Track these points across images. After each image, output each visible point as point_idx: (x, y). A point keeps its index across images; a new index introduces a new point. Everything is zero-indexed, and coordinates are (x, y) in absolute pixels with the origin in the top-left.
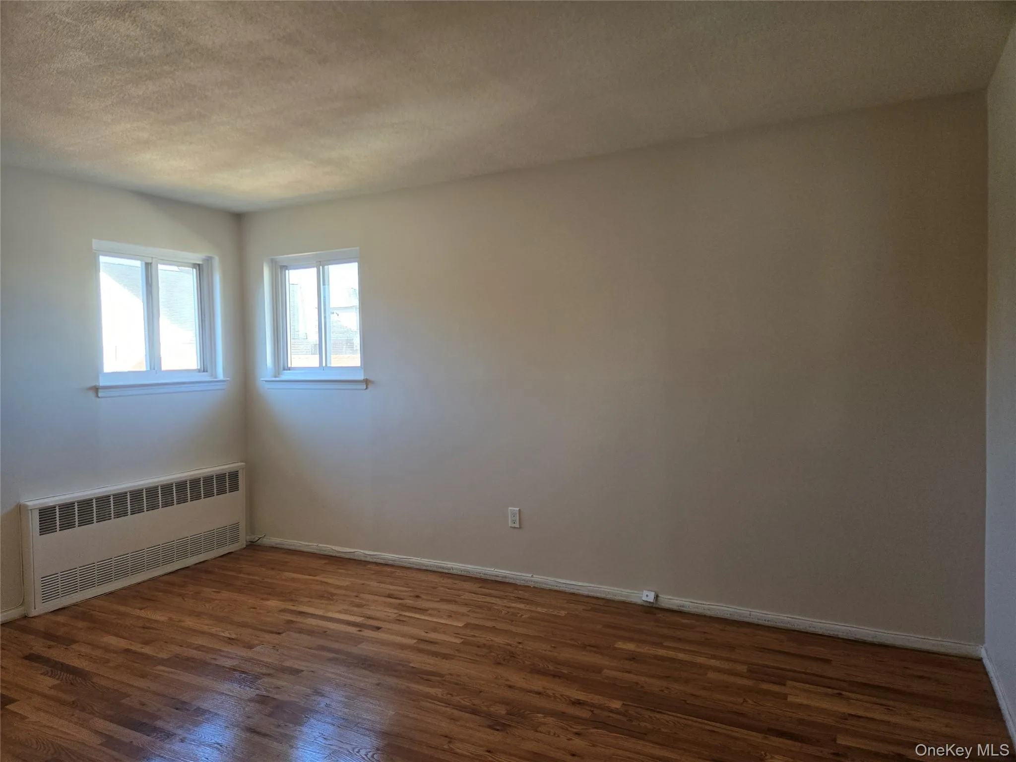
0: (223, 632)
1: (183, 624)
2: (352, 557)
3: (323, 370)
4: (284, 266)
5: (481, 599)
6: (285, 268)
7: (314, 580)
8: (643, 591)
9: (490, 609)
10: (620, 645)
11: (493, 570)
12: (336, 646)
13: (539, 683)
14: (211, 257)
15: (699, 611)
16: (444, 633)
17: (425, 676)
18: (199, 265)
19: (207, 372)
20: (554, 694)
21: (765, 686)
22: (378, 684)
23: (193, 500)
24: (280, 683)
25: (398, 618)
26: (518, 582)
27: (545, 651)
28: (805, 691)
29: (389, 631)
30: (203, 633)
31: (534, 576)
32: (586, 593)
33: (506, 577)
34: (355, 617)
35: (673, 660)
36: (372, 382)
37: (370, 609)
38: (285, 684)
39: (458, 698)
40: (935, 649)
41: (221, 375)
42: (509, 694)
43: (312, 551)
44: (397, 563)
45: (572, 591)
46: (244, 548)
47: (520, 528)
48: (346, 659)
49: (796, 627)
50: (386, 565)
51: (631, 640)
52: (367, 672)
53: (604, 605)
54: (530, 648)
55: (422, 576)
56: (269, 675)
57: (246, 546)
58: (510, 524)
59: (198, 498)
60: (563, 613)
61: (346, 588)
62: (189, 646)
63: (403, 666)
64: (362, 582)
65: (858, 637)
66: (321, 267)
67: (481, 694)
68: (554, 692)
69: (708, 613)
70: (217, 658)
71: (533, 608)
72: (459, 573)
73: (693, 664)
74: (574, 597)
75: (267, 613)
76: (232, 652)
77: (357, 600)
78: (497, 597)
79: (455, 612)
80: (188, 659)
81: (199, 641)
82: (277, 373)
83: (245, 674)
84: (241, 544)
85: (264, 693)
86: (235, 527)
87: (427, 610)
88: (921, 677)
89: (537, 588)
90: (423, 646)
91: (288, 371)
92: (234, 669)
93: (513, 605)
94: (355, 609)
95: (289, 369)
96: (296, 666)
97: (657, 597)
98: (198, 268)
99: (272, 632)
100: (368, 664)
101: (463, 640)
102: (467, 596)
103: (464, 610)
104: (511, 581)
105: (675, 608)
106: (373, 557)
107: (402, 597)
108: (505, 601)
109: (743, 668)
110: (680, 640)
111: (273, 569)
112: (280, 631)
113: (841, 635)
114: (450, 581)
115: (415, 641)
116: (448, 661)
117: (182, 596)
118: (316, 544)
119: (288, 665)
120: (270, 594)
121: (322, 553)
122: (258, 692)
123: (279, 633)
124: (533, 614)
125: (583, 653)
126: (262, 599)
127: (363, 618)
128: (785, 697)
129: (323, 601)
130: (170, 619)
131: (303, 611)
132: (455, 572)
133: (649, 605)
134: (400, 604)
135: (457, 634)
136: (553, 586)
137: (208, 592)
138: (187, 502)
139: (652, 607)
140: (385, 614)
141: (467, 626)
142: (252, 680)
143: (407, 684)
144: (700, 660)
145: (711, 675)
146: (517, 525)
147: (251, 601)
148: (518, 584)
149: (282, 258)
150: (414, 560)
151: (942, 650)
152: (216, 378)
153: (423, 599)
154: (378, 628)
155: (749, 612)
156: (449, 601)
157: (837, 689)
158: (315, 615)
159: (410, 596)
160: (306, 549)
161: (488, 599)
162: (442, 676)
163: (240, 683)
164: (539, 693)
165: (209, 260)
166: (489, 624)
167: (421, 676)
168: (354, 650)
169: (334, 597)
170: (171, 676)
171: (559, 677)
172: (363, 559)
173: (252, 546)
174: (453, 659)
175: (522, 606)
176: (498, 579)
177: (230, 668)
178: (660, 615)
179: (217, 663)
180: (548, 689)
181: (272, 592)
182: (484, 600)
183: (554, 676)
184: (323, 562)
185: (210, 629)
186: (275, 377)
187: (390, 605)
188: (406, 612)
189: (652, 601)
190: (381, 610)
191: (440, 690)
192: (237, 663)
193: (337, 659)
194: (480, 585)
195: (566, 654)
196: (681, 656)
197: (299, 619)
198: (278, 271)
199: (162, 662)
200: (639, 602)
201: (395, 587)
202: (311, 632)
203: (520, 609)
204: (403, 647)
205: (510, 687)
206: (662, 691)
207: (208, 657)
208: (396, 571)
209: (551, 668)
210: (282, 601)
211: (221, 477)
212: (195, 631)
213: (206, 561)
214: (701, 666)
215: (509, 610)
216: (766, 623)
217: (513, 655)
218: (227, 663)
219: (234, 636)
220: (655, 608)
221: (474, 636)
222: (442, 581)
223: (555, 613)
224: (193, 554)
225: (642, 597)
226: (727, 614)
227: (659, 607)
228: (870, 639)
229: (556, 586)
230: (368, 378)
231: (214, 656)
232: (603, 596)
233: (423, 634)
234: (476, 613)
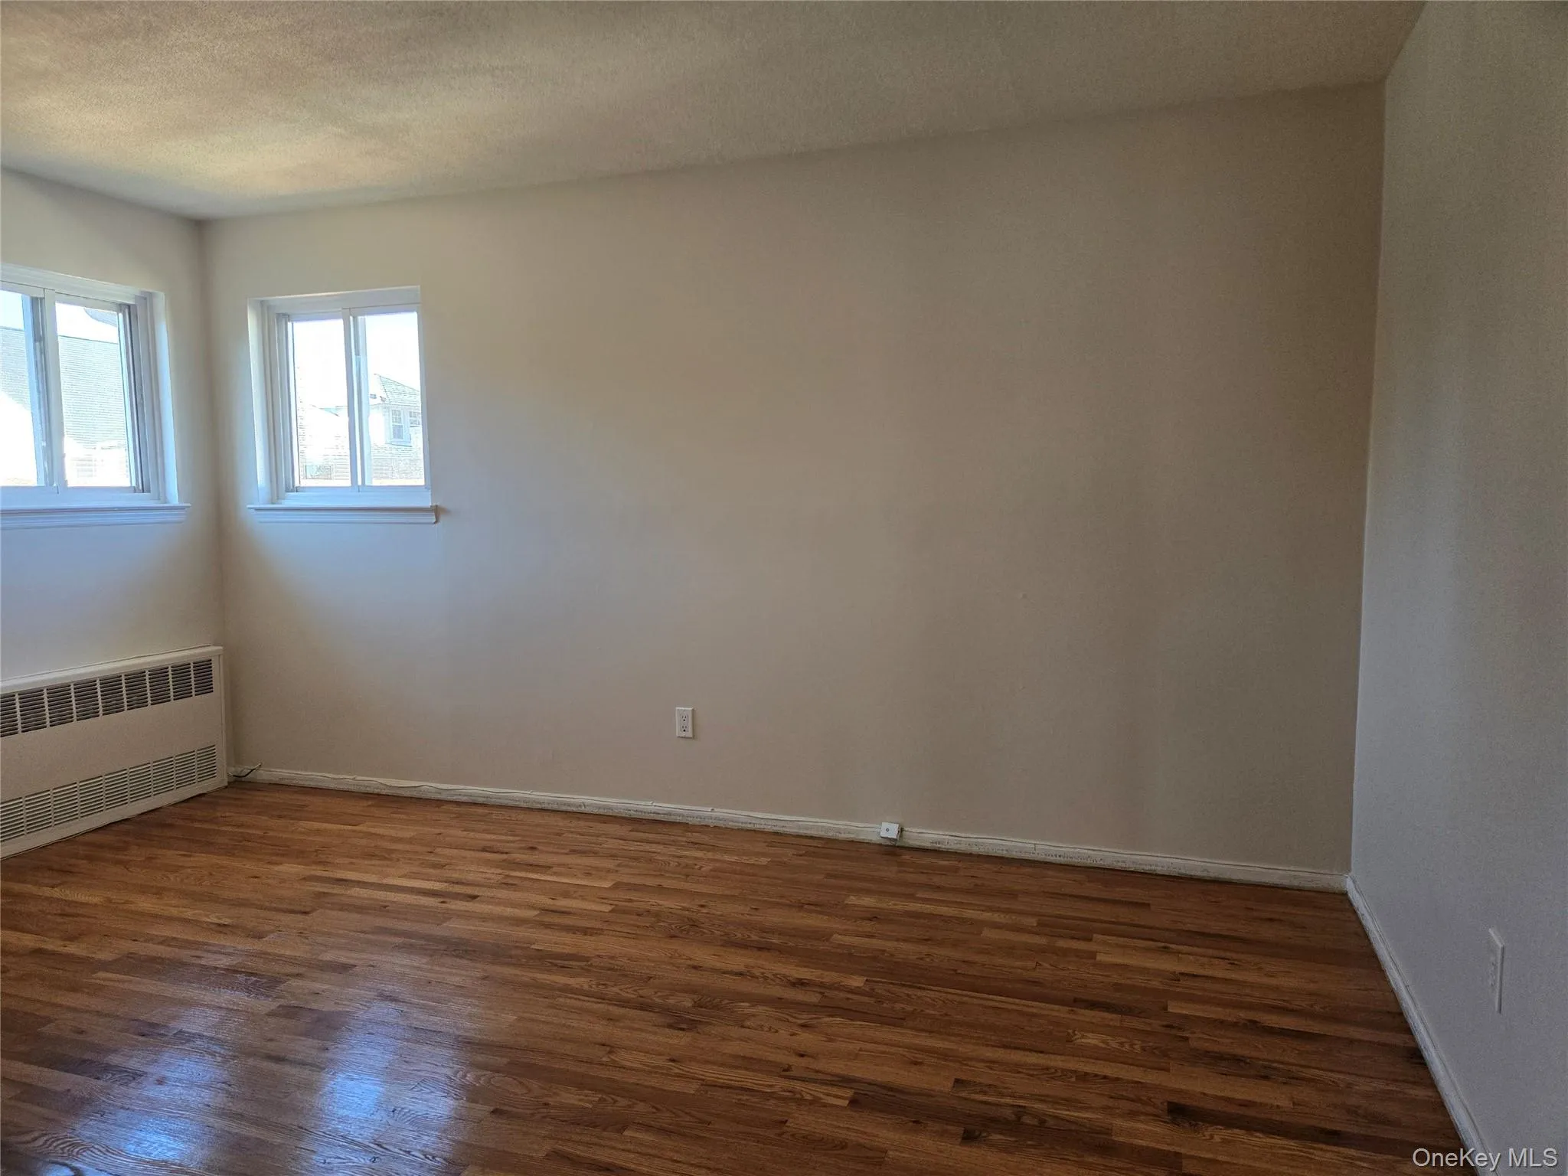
0: (207, 916)
1: (133, 907)
2: (415, 794)
3: (359, 491)
4: (284, 315)
5: (633, 846)
6: (286, 317)
7: (354, 831)
8: (881, 824)
9: (650, 861)
10: (852, 900)
11: (650, 803)
12: (405, 926)
13: (738, 961)
14: (150, 294)
15: (963, 847)
16: (583, 898)
17: (559, 962)
18: (129, 306)
19: (149, 491)
20: (763, 973)
21: (1061, 943)
22: (485, 978)
23: (132, 709)
24: (317, 986)
25: (505, 881)
26: (691, 821)
27: (742, 914)
28: (1118, 946)
29: (491, 900)
30: (170, 919)
31: (716, 810)
32: (794, 831)
33: (669, 814)
34: (433, 882)
35: (931, 916)
36: (445, 511)
37: (456, 870)
38: (326, 987)
39: (616, 989)
40: (1286, 882)
41: (174, 499)
42: (694, 978)
43: (346, 787)
44: (493, 801)
45: (775, 829)
46: (226, 787)
47: (694, 737)
48: (425, 945)
49: (1099, 863)
50: (475, 804)
51: (868, 892)
52: (465, 962)
53: (823, 847)
54: (719, 913)
55: (538, 819)
56: (298, 975)
57: (229, 783)
58: (678, 732)
59: (142, 704)
60: (764, 861)
61: (410, 841)
62: (150, 939)
63: (522, 948)
64: (438, 831)
65: (1183, 871)
66: (351, 318)
67: (652, 980)
68: (762, 971)
69: (975, 850)
70: (202, 955)
71: (718, 856)
72: (596, 811)
73: (962, 921)
74: (777, 838)
75: (280, 883)
76: (228, 944)
77: (432, 858)
78: (659, 843)
79: (597, 869)
80: (153, 960)
81: (167, 931)
82: (275, 495)
83: (255, 977)
84: (220, 779)
85: (293, 1002)
86: (209, 753)
87: (550, 867)
88: (1271, 920)
89: (719, 827)
90: (550, 918)
91: (295, 493)
92: (232, 971)
93: (687, 853)
94: (432, 871)
95: (297, 490)
96: (343, 960)
97: (901, 830)
98: (127, 311)
99: (292, 912)
100: (461, 949)
101: (613, 907)
102: (611, 844)
103: (610, 864)
104: (679, 819)
105: (927, 845)
106: (452, 792)
107: (506, 850)
108: (673, 849)
109: (1032, 921)
110: (939, 888)
111: (280, 817)
112: (308, 910)
113: (1159, 870)
114: (582, 823)
115: (536, 912)
116: (592, 938)
117: (125, 864)
118: (352, 777)
119: (328, 958)
120: (283, 855)
121: (363, 790)
122: (282, 1002)
123: (306, 913)
124: (718, 865)
125: (801, 914)
126: (270, 863)
127: (446, 884)
128: (1092, 955)
129: (373, 862)
130: (110, 901)
131: (344, 878)
132: (587, 810)
133: (888, 843)
134: (504, 860)
135: (603, 898)
136: (746, 823)
137: (171, 856)
138: (123, 710)
139: (894, 846)
140: (484, 876)
141: (617, 886)
142: (268, 985)
143: (531, 975)
144: (969, 913)
145: (987, 933)
146: (689, 734)
147: (250, 866)
148: (690, 823)
149: (280, 300)
150: (521, 795)
151: (1296, 883)
152: (166, 503)
153: (542, 852)
154: (474, 897)
155: (1033, 846)
156: (583, 853)
157: (1162, 942)
158: (364, 883)
159: (521, 848)
160: (332, 786)
161: (647, 847)
162: (587, 959)
163: (249, 992)
164: (741, 974)
165: (147, 299)
166: (650, 882)
167: (553, 961)
168: (438, 931)
169: (394, 856)
170: (126, 986)
171: (769, 950)
172: (433, 796)
173: (239, 784)
174: (600, 934)
175: (699, 854)
176: (658, 818)
177: (225, 969)
178: (907, 857)
179: (203, 962)
180: (753, 967)
181: (286, 851)
182: (642, 848)
183: (760, 949)
184: (366, 803)
185: (181, 912)
186: (273, 503)
187: (488, 863)
188: (515, 871)
189: (895, 837)
190: (476, 871)
191: (588, 980)
192: (240, 960)
193: (411, 945)
194: (630, 828)
195: (775, 917)
196: (944, 910)
197: (337, 890)
198: (276, 321)
199: (104, 966)
200: (875, 839)
201: (493, 837)
202: (360, 909)
203: (696, 858)
204: (519, 922)
205: (695, 967)
206: (921, 959)
207: (185, 954)
208: (492, 813)
209: (754, 937)
210: (306, 865)
211: (181, 670)
212: (155, 916)
213: (161, 808)
214: (972, 922)
215: (681, 860)
216: (1058, 860)
217: (694, 924)
218: (219, 962)
219: (227, 921)
220: (898, 847)
221: (630, 901)
222: (570, 825)
223: (752, 861)
224: (137, 798)
225: (879, 833)
226: (1002, 850)
227: (907, 845)
228: (1198, 873)
229: (750, 823)
230: (438, 504)
231: (198, 953)
232: (822, 834)
233: (551, 902)
234: (631, 867)
